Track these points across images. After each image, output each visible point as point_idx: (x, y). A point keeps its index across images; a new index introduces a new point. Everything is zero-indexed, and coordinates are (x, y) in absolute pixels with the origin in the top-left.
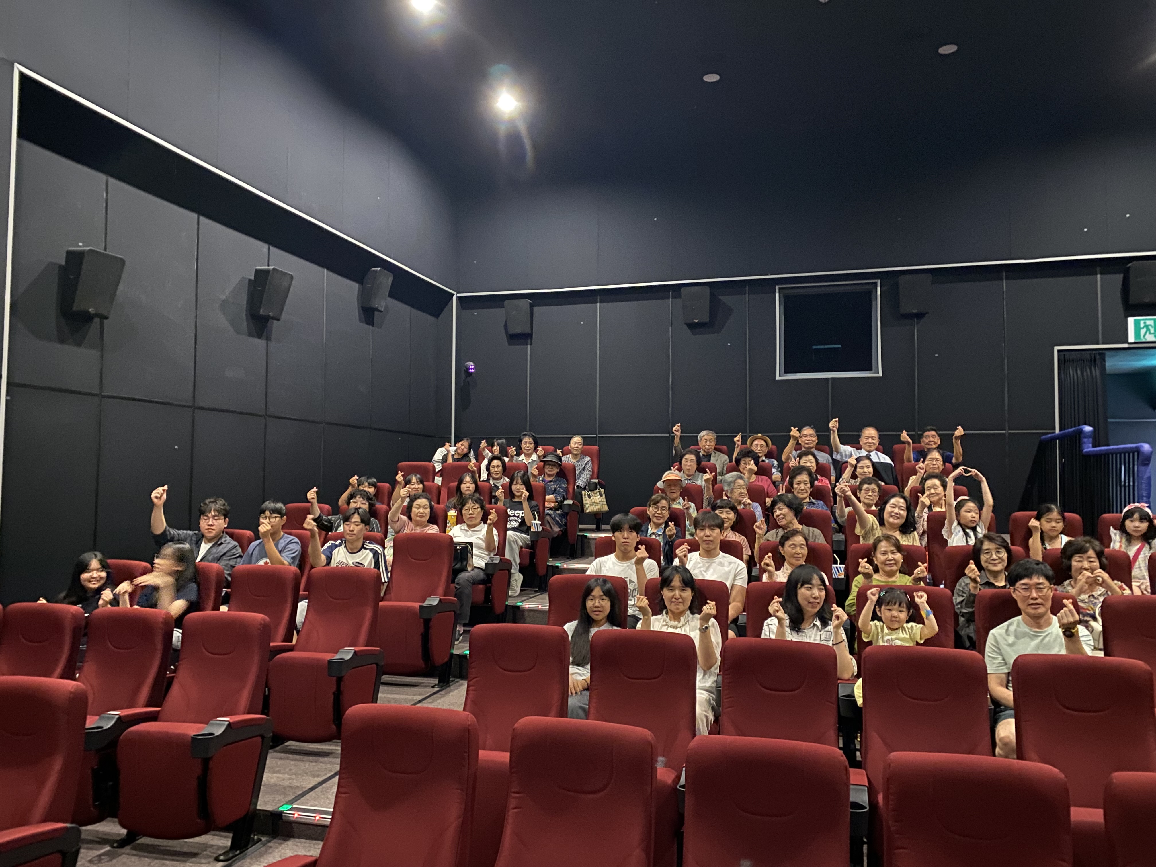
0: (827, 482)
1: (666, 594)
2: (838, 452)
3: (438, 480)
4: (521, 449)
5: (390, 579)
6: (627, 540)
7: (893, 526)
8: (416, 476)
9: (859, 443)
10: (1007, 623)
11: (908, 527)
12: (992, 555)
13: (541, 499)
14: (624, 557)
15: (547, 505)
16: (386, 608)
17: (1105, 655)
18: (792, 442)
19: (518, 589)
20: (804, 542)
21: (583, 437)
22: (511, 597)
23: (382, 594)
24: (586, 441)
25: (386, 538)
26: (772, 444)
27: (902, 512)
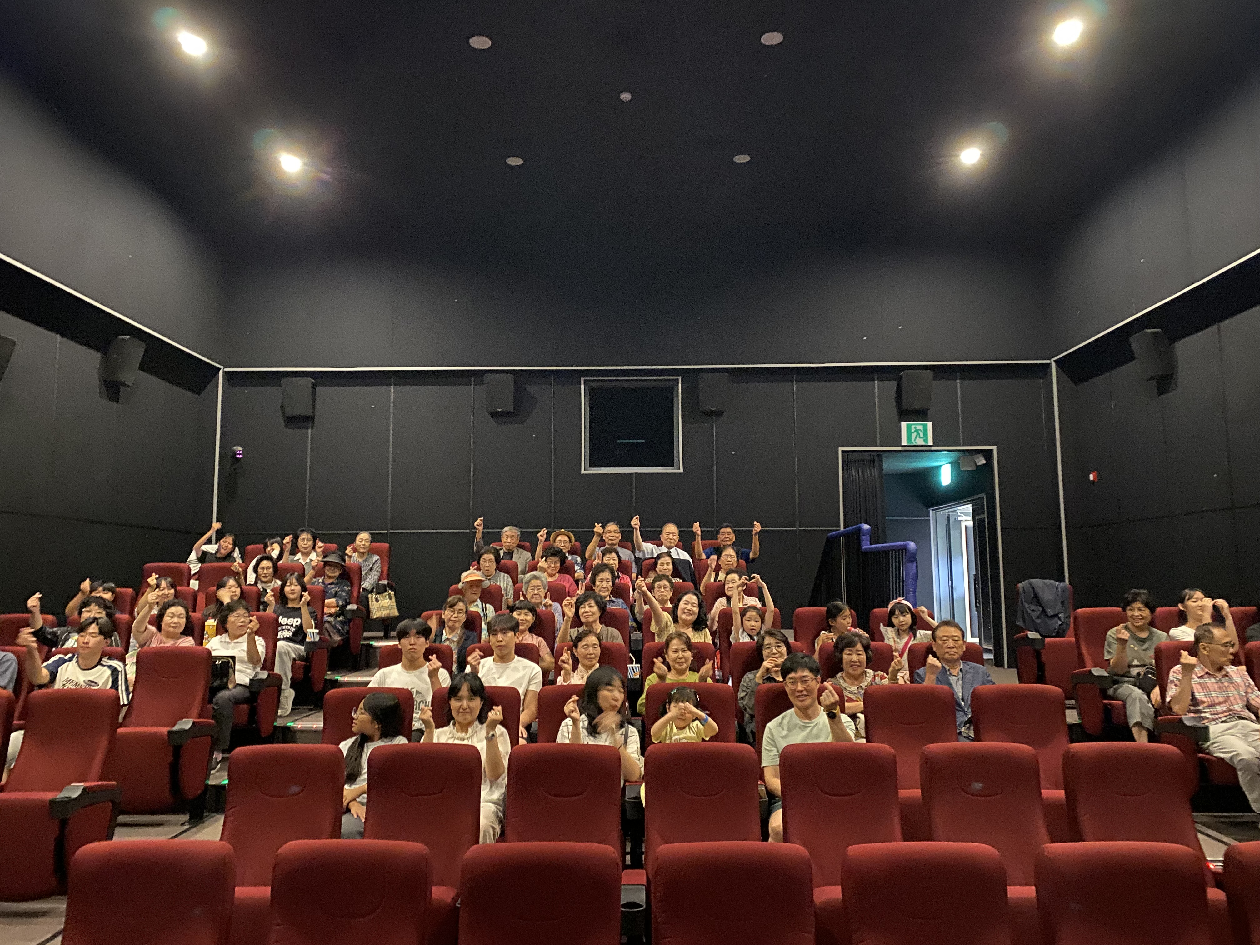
0: (629, 580)
1: (454, 704)
2: (640, 550)
3: (194, 584)
4: (297, 547)
5: (130, 703)
6: (415, 647)
7: (686, 624)
8: (165, 579)
9: (660, 540)
10: (781, 716)
11: (699, 624)
12: (772, 649)
13: (319, 604)
14: (412, 665)
15: (326, 610)
16: (124, 735)
17: (867, 742)
18: (595, 539)
19: (289, 707)
20: (597, 642)
21: (371, 534)
22: (280, 717)
23: (121, 719)
24: (375, 538)
25: (127, 652)
26: (576, 540)
27: (695, 609)
